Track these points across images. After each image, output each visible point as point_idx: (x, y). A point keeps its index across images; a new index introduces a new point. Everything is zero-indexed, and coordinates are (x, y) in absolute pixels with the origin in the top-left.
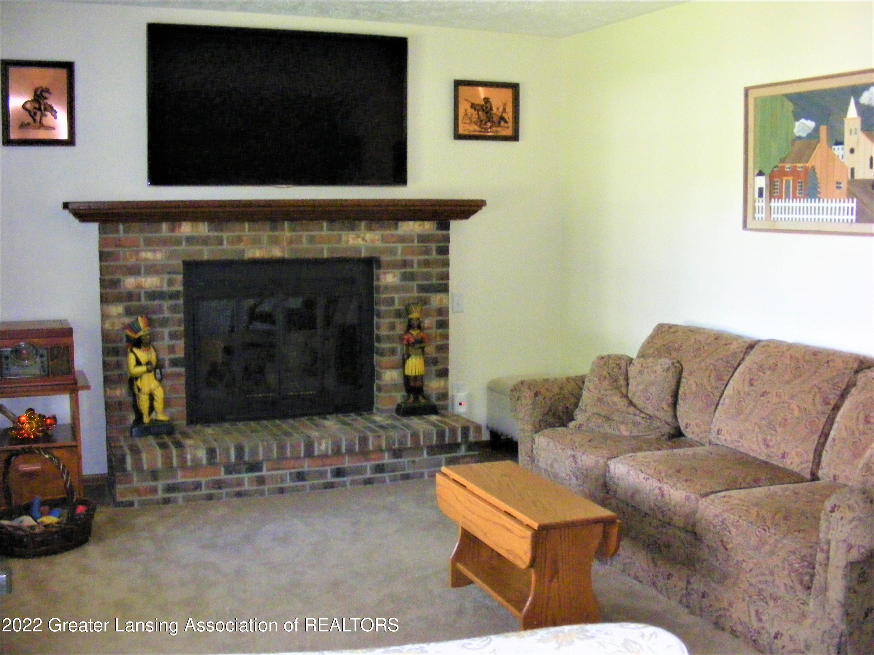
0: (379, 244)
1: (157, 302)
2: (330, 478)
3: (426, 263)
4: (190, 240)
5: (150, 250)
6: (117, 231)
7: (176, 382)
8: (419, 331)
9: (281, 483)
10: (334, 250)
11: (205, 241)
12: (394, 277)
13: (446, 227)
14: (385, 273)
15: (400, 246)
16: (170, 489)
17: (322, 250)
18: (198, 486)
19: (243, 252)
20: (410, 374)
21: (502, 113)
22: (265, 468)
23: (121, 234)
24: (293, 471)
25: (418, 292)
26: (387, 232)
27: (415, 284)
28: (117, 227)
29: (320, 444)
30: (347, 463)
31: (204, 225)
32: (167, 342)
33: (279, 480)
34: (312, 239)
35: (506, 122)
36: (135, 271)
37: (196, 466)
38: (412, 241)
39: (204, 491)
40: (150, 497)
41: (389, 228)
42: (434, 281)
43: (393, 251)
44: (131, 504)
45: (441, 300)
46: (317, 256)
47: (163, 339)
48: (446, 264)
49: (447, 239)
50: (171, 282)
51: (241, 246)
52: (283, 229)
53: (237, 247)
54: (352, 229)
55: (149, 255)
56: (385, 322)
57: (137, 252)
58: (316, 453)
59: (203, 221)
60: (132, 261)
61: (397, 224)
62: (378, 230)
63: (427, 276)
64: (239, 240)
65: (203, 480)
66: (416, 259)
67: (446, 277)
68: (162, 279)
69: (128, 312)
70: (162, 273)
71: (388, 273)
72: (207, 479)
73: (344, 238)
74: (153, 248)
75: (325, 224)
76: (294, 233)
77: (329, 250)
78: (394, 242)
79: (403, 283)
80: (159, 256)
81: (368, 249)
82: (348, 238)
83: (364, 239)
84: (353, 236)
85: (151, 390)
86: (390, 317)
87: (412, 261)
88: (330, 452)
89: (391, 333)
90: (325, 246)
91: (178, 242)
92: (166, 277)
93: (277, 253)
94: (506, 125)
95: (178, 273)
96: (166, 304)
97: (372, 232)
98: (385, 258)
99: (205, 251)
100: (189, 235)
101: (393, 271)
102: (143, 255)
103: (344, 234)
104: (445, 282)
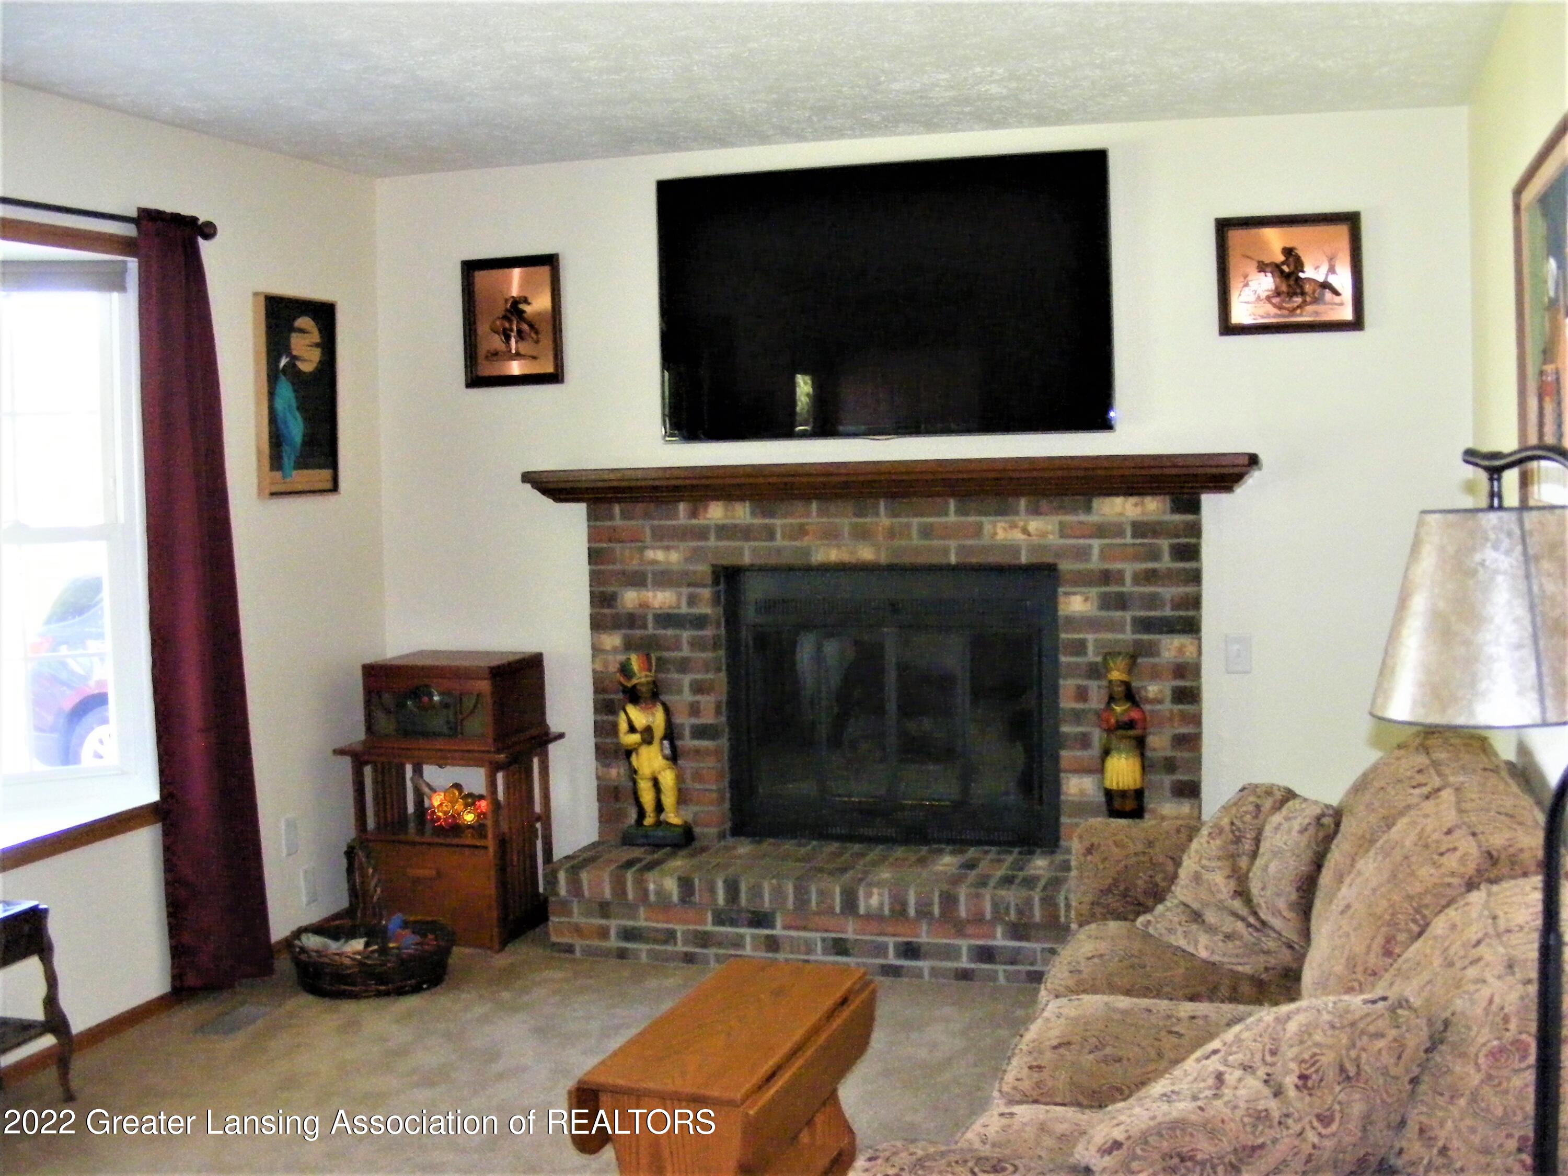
0: (1053, 539)
1: (670, 632)
2: (892, 959)
3: (1150, 576)
4: (724, 531)
5: (659, 548)
6: (611, 518)
7: (702, 765)
8: (1128, 705)
9: (807, 953)
10: (970, 550)
11: (746, 533)
12: (1086, 600)
13: (1194, 507)
14: (1067, 594)
15: (1096, 544)
16: (629, 935)
17: (946, 551)
18: (670, 936)
19: (807, 552)
20: (1114, 787)
21: (1327, 275)
22: (779, 923)
23: (618, 522)
24: (825, 935)
25: (1134, 632)
26: (1070, 518)
27: (1128, 615)
28: (610, 510)
29: (869, 895)
30: (924, 936)
31: (744, 507)
32: (687, 696)
33: (803, 948)
34: (926, 532)
35: (1336, 293)
36: (637, 580)
37: (663, 905)
38: (1120, 533)
39: (681, 948)
40: (596, 943)
41: (1074, 511)
42: (1168, 612)
43: (1083, 554)
44: (570, 949)
45: (1181, 650)
46: (936, 560)
47: (680, 692)
48: (1196, 577)
49: (1195, 530)
50: (692, 600)
51: (806, 541)
52: (877, 514)
53: (797, 543)
54: (1002, 512)
55: (660, 555)
56: (1068, 686)
57: (642, 550)
58: (862, 911)
59: (742, 499)
60: (634, 565)
61: (1090, 501)
62: (1051, 513)
63: (1152, 601)
64: (802, 531)
65: (679, 928)
66: (1129, 568)
67: (1195, 602)
68: (679, 595)
69: (629, 646)
70: (679, 585)
71: (1074, 594)
72: (685, 928)
73: (987, 528)
74: (666, 543)
75: (952, 504)
76: (894, 520)
77: (961, 549)
78: (1084, 537)
79: (1104, 613)
80: (674, 557)
81: (1033, 549)
82: (995, 527)
83: (1025, 531)
84: (1006, 525)
85: (653, 772)
86: (1080, 676)
87: (1121, 573)
88: (887, 912)
89: (1079, 706)
90: (953, 544)
91: (702, 534)
92: (685, 591)
93: (866, 554)
94: (1337, 299)
95: (704, 586)
96: (686, 635)
97: (1042, 517)
98: (1065, 566)
99: (746, 548)
100: (720, 522)
101: (1083, 589)
102: (650, 554)
103: (987, 523)
104: (1191, 613)
